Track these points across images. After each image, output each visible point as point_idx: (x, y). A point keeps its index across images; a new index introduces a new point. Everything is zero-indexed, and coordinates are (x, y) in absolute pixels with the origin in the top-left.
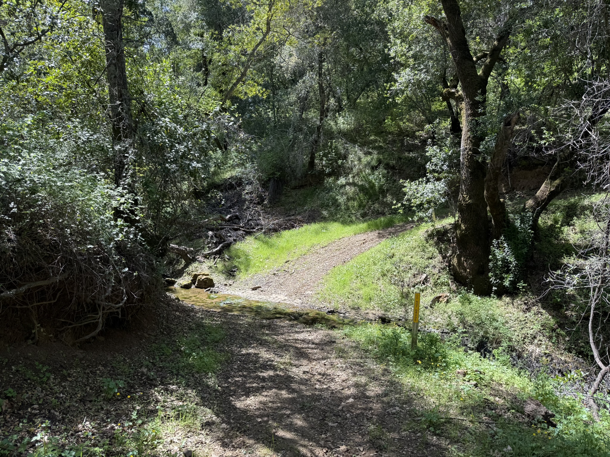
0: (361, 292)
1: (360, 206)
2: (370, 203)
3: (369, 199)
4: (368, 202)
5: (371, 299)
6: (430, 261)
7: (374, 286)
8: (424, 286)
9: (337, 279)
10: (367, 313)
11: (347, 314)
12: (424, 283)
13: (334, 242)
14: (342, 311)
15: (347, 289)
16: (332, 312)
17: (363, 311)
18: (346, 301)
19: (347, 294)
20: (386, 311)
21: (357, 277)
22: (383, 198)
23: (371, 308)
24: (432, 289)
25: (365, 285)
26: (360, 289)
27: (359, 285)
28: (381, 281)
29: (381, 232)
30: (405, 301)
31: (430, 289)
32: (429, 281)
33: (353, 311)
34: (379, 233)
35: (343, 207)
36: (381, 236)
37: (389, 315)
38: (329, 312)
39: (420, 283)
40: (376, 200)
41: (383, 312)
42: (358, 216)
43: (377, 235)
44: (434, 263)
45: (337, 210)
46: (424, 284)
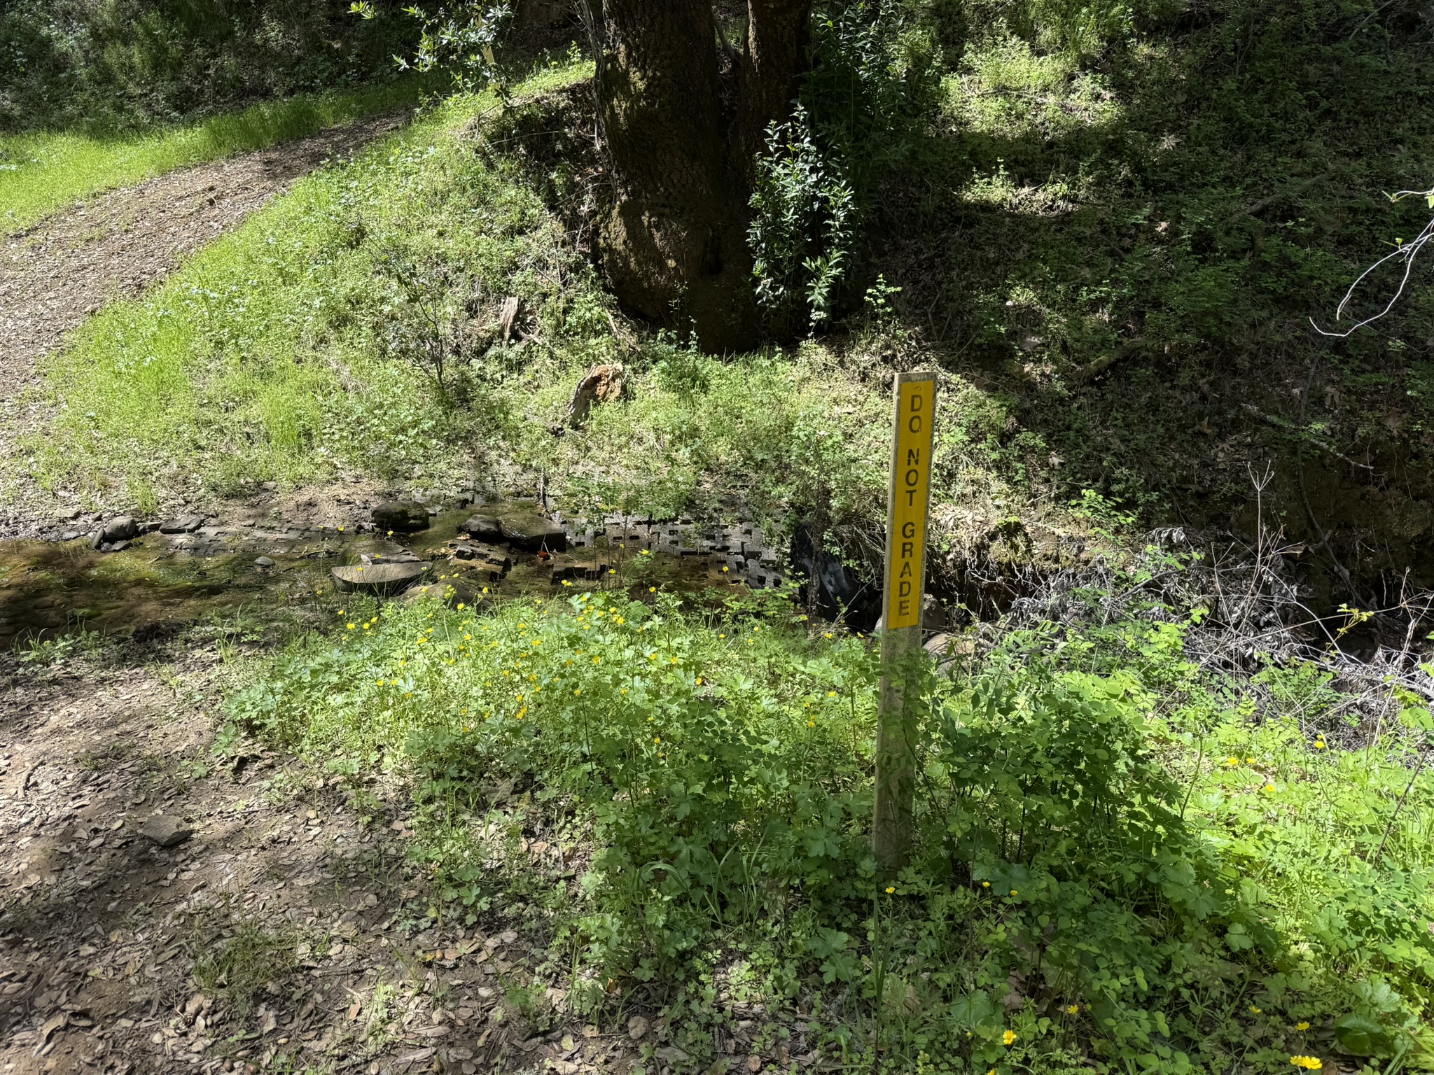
0: (255, 411)
1: (158, 64)
2: (200, 51)
3: (191, 35)
4: (188, 48)
5: (308, 435)
6: (520, 242)
7: (307, 374)
8: (519, 348)
9: (120, 366)
10: (311, 504)
11: (210, 532)
12: (516, 336)
13: (73, 210)
14: (182, 520)
15: (182, 407)
16: (128, 535)
17: (285, 500)
18: (190, 463)
19: (188, 432)
20: (393, 475)
21: (220, 344)
22: (251, 32)
23: (322, 475)
24: (551, 355)
25: (265, 376)
26: (248, 396)
27: (236, 378)
28: (336, 352)
29: (274, 156)
30: (462, 421)
31: (544, 355)
32: (533, 323)
33: (238, 509)
34: (269, 162)
35: (82, 73)
36: (278, 172)
37: (413, 492)
38: (109, 538)
39: (501, 335)
40: (223, 39)
41: (381, 485)
42: (158, 108)
43: (260, 167)
44: (535, 250)
45: (57, 84)
46: (519, 339)
